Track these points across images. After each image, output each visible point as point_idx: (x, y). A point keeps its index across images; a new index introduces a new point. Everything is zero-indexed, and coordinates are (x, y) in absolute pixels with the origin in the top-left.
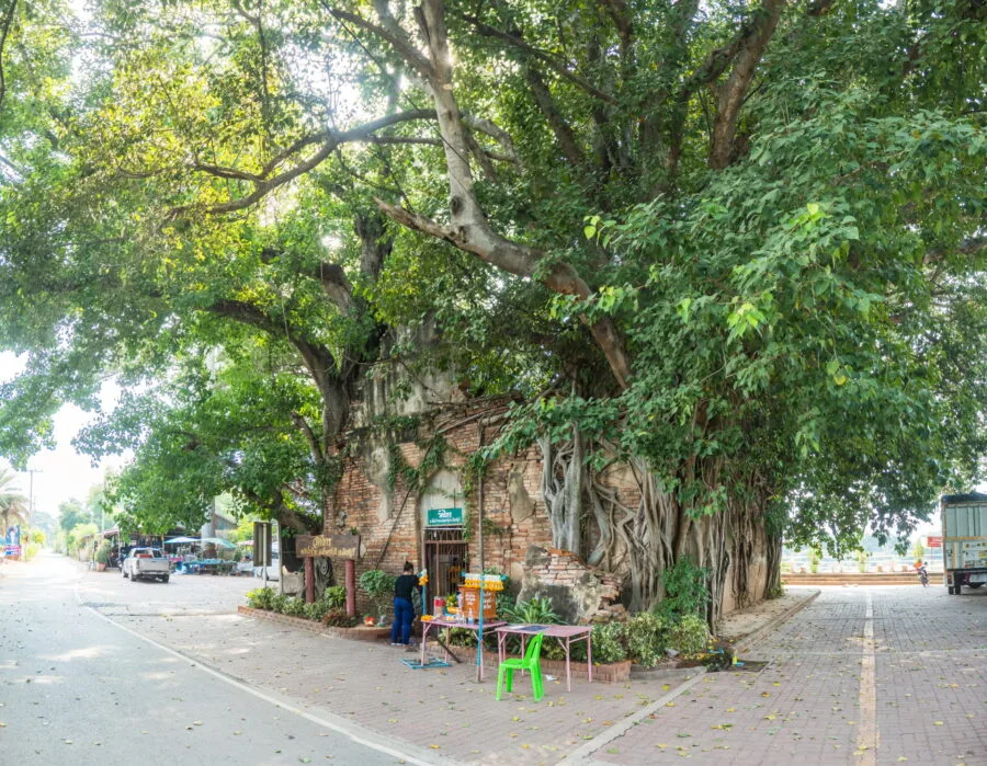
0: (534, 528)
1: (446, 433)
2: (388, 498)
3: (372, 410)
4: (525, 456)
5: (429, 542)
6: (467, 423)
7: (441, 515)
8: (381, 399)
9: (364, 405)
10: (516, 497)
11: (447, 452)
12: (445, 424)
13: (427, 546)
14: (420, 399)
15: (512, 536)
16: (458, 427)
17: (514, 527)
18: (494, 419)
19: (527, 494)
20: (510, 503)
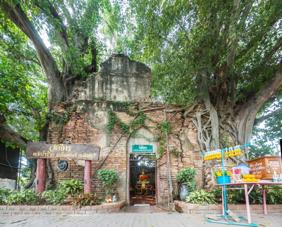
0: (193, 154)
1: (145, 112)
2: (107, 136)
3: (93, 93)
4: (188, 127)
5: (131, 160)
6: (158, 110)
7: (141, 148)
8: (100, 90)
9: (88, 90)
10: (184, 142)
11: (147, 120)
12: (145, 108)
13: (130, 161)
14: (127, 96)
15: (182, 157)
16: (152, 111)
17: (184, 154)
18: (171, 111)
19: (190, 141)
20: (181, 144)
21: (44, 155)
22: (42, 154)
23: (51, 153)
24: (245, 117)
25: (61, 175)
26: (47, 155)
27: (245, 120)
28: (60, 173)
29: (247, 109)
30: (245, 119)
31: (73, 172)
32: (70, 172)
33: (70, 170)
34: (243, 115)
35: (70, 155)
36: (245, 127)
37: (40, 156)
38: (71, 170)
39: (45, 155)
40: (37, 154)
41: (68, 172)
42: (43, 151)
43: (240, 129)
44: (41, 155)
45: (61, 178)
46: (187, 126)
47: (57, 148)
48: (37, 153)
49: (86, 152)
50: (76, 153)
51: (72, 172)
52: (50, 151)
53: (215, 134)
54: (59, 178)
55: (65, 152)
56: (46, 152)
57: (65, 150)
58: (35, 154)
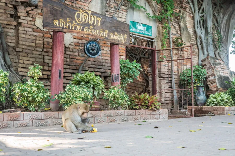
7: (140, 27)
19: (188, 30)
20: (181, 32)
21: (69, 26)
22: (66, 24)
23: (78, 24)
24: (229, 13)
25: (24, 58)
26: (72, 27)
27: (229, 17)
28: (23, 54)
29: (231, 6)
30: (229, 15)
31: (48, 56)
32: (43, 53)
33: (43, 50)
34: (228, 11)
35: (100, 33)
36: (229, 25)
37: (63, 28)
38: (45, 50)
39: (70, 28)
40: (59, 24)
41: (39, 53)
42: (66, 20)
43: (223, 25)
44: (65, 27)
45: (25, 66)
46: (185, 8)
47: (84, 18)
48: (59, 21)
49: (117, 31)
50: (107, 30)
51: (46, 54)
52: (76, 22)
53: (210, 27)
54: (20, 65)
55: (94, 26)
56: (71, 22)
57: (94, 23)
58: (56, 23)
